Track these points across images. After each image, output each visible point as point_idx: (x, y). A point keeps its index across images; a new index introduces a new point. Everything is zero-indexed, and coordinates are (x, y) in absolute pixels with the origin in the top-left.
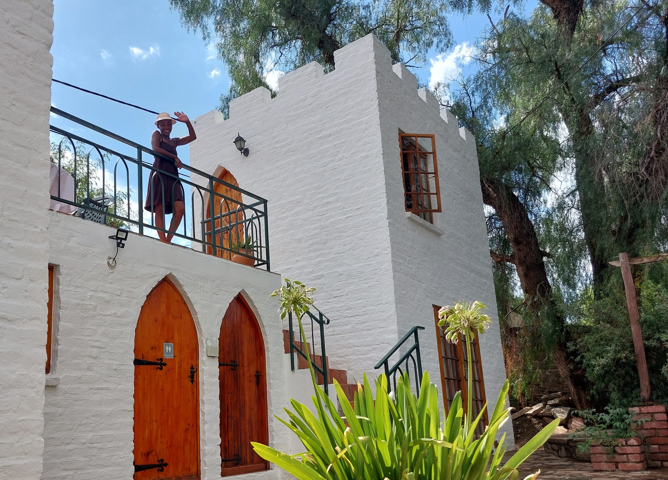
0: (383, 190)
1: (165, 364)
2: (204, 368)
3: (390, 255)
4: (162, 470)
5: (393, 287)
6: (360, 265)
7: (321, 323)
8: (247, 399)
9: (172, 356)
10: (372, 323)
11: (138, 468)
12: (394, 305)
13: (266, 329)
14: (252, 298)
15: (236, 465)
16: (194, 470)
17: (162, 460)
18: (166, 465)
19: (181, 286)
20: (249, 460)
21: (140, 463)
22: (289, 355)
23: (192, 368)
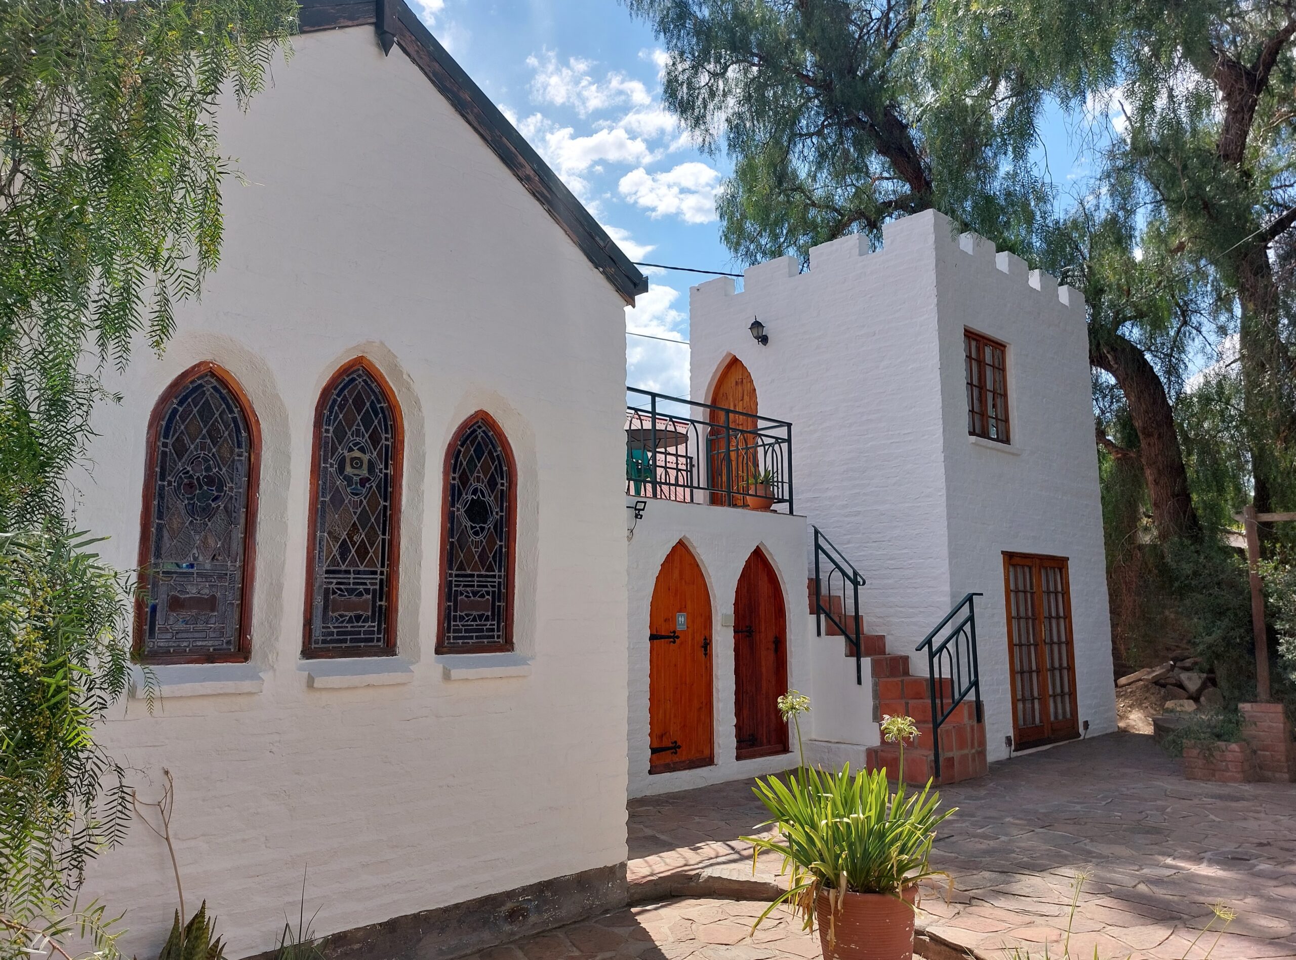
0: (939, 414)
1: (678, 637)
2: (719, 638)
3: (944, 498)
4: (676, 753)
5: (946, 538)
6: (907, 505)
7: (856, 583)
8: (764, 670)
9: (685, 628)
10: (919, 581)
11: (654, 751)
12: (947, 561)
13: (787, 586)
14: (771, 551)
15: (752, 745)
16: (707, 752)
17: (676, 742)
18: (679, 747)
19: (694, 548)
20: (765, 741)
21: (655, 746)
22: (814, 617)
23: (705, 639)
